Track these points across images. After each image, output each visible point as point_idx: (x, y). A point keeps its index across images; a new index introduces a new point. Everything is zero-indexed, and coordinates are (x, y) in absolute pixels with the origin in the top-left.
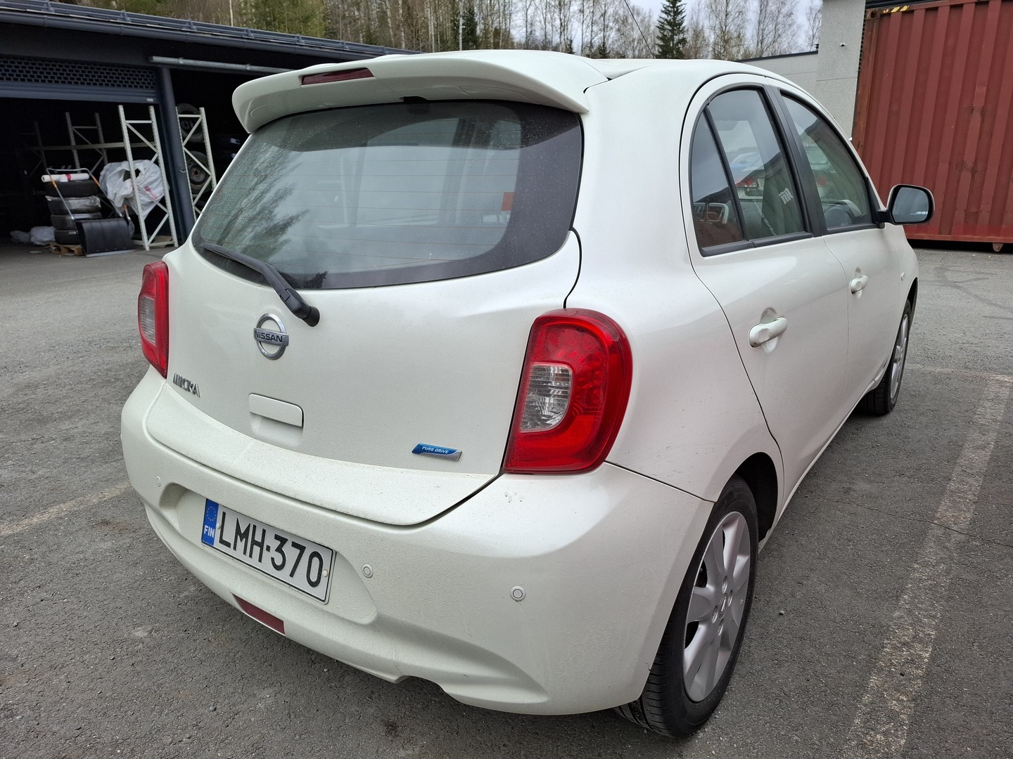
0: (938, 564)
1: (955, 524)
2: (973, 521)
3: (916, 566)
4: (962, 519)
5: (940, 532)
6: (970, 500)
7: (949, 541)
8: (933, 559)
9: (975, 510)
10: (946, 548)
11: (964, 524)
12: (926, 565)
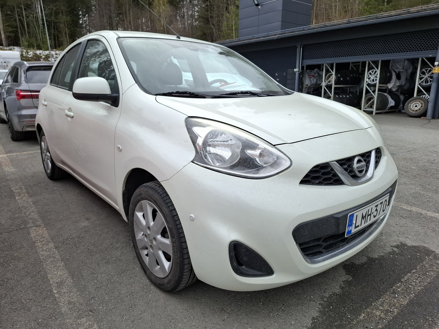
0: (30, 213)
1: (35, 229)
2: (29, 234)
3: (36, 210)
4: (34, 232)
5: (38, 223)
6: (38, 242)
7: (32, 222)
8: (32, 214)
9: (32, 239)
10: (31, 219)
11: (31, 231)
12: (33, 212)
